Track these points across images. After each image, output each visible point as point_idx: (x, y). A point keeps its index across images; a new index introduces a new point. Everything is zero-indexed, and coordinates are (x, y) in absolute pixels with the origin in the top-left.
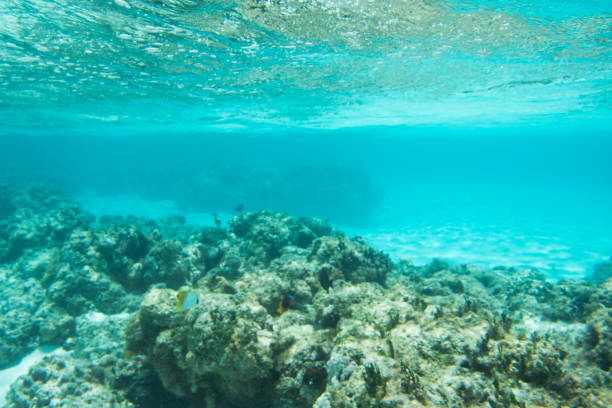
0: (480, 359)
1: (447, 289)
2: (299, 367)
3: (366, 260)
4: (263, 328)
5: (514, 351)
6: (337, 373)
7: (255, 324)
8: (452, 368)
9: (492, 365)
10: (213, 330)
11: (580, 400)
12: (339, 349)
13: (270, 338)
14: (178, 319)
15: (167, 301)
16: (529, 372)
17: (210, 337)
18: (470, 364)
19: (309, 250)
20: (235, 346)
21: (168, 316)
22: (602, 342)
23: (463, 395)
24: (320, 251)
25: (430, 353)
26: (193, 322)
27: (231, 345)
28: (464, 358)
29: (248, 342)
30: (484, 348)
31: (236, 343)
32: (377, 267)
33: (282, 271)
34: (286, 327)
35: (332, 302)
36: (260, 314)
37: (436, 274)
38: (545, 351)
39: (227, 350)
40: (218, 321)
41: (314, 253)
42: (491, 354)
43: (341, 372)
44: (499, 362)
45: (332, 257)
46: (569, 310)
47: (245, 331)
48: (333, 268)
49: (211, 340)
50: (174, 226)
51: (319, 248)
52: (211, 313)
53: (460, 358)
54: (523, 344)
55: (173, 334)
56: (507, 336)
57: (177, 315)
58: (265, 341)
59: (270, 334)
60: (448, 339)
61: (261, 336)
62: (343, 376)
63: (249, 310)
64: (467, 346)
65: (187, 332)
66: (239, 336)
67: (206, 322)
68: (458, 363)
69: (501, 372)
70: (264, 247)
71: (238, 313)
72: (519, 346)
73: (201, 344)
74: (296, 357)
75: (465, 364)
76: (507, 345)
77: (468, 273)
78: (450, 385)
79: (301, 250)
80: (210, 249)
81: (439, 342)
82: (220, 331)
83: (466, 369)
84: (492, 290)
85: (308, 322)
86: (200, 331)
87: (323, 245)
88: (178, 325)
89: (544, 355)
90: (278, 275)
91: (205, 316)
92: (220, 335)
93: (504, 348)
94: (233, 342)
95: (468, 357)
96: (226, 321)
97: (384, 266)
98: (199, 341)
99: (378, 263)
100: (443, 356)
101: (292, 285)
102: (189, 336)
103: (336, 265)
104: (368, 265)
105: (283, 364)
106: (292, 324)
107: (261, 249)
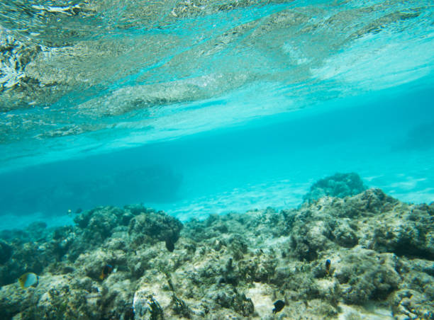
0: (229, 275)
1: (218, 232)
2: (121, 311)
3: (165, 226)
4: (90, 292)
5: (248, 265)
6: (139, 311)
7: (84, 291)
8: (213, 286)
9: (237, 277)
10: (52, 303)
11: (286, 285)
12: (138, 293)
13: (96, 297)
14: (26, 303)
15: (15, 293)
16: (258, 276)
17: (51, 310)
18: (225, 280)
19: (129, 228)
20: (71, 311)
21: (18, 303)
22: (298, 245)
23: (220, 302)
24: (136, 226)
25: (200, 280)
26: (37, 303)
27: (68, 310)
28: (221, 277)
29: (80, 305)
30: (230, 267)
31: (71, 308)
32: (172, 228)
33: (105, 247)
34: (112, 284)
35: (139, 260)
36: (87, 283)
37: (213, 223)
38: (264, 260)
39: (65, 314)
40: (55, 296)
41: (132, 228)
42: (235, 270)
43: (141, 310)
44: (240, 274)
45: (144, 228)
46: (285, 228)
47: (77, 298)
48: (145, 235)
49: (53, 311)
50: (39, 230)
51: (134, 224)
52: (50, 292)
53: (218, 278)
54: (253, 259)
55: (23, 315)
56: (244, 256)
57: (25, 300)
58: (92, 300)
59: (96, 295)
60: (210, 267)
61: (90, 298)
62: (143, 312)
63: (78, 282)
64: (222, 269)
65: (33, 311)
66: (72, 303)
67: (47, 300)
68: (218, 281)
69: (242, 280)
70: (100, 232)
71: (70, 286)
72: (250, 261)
73: (45, 317)
74: (118, 305)
75: (222, 281)
76: (244, 263)
77: (231, 219)
78: (211, 298)
79: (125, 228)
80: (61, 242)
81: (205, 271)
82: (58, 303)
83: (223, 284)
84: (246, 226)
85: (127, 277)
86: (42, 307)
87: (137, 221)
88: (27, 307)
89: (265, 263)
90: (103, 250)
91: (46, 296)
92: (58, 306)
93: (242, 265)
94: (69, 308)
95: (223, 275)
96: (62, 294)
97: (177, 227)
98: (43, 315)
99: (172, 226)
100: (209, 280)
101: (113, 255)
102: (35, 314)
103: (146, 233)
104: (166, 228)
105: (110, 312)
106: (116, 282)
107: (97, 233)
